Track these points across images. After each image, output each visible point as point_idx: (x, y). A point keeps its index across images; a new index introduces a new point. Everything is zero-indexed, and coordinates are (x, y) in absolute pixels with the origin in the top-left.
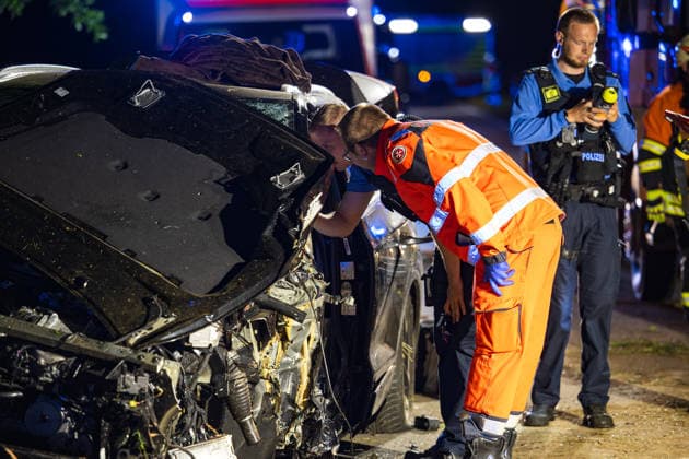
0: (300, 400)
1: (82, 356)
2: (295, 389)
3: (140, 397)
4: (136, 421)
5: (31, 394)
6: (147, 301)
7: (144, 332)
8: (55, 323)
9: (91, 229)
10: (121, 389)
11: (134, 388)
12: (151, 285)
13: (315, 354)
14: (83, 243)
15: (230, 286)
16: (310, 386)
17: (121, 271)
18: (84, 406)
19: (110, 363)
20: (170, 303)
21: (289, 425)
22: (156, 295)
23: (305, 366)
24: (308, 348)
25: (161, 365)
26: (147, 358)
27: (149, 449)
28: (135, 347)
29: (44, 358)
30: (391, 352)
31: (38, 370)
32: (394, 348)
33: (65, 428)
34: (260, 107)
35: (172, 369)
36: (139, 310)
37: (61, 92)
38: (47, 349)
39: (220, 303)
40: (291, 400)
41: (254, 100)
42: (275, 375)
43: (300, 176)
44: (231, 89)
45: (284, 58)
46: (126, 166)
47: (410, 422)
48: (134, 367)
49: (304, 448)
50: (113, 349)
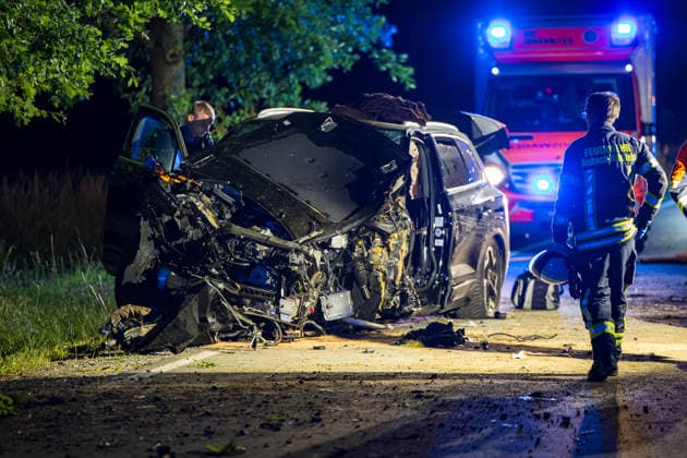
0: (397, 283)
1: (276, 247)
2: (395, 277)
3: (300, 265)
4: (298, 277)
5: (253, 265)
6: (310, 224)
7: (307, 237)
8: (268, 233)
9: (292, 191)
10: (290, 261)
11: (297, 261)
12: (314, 216)
13: (406, 260)
14: (284, 196)
15: (351, 219)
16: (403, 276)
17: (301, 210)
18: (277, 270)
19: (287, 250)
20: (321, 225)
21: (393, 296)
22: (315, 221)
23: (400, 265)
24: (403, 255)
25: (311, 252)
26: (306, 249)
27: (304, 291)
28: (301, 244)
29: (259, 247)
30: (471, 270)
31: (256, 253)
32: (475, 268)
33: (268, 282)
34: (387, 132)
35: (317, 255)
36: (306, 228)
37: (287, 123)
38: (260, 243)
39: (344, 225)
40: (393, 282)
41: (385, 129)
42: (384, 269)
44: (375, 123)
46: (313, 160)
48: (298, 251)
49: (401, 308)
50: (291, 244)
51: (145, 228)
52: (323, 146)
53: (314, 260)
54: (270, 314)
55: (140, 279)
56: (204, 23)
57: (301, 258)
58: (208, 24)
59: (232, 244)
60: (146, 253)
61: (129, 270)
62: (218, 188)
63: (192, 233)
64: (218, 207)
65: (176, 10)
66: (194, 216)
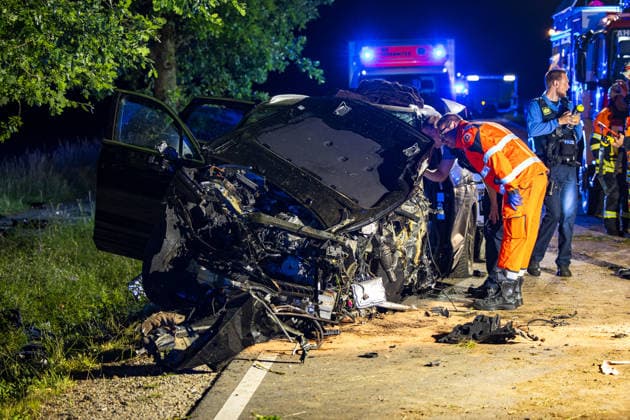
0: (416, 261)
1: (309, 238)
2: (414, 256)
3: (337, 258)
4: (335, 270)
5: (285, 255)
6: (341, 211)
7: (340, 226)
8: (296, 221)
9: (315, 175)
10: (328, 254)
11: (334, 254)
12: (343, 203)
13: (424, 238)
14: (309, 181)
15: (382, 204)
16: (421, 254)
17: (329, 195)
18: (310, 261)
19: (322, 241)
20: (352, 212)
21: (411, 273)
22: (345, 208)
23: (419, 244)
24: (421, 235)
25: (348, 242)
26: (341, 239)
27: (342, 284)
28: (335, 233)
29: (291, 238)
30: (462, 238)
31: (288, 244)
32: (464, 236)
33: (301, 272)
34: (398, 115)
35: (353, 245)
36: (337, 215)
37: (301, 108)
38: (292, 233)
39: (377, 212)
40: (412, 261)
41: (395, 112)
42: (404, 249)
43: (418, 150)
44: (384, 106)
45: (411, 91)
46: (331, 144)
47: (471, 273)
48: (334, 243)
49: (418, 285)
50: (324, 234)
51: (171, 216)
52: (339, 129)
53: (351, 251)
54: (308, 312)
55: (167, 268)
56: (215, 19)
57: (339, 250)
58: (219, 20)
59: (262, 234)
60: (172, 241)
61: (156, 258)
62: (241, 173)
63: (218, 220)
64: (242, 192)
65: (191, 6)
66: (219, 203)
